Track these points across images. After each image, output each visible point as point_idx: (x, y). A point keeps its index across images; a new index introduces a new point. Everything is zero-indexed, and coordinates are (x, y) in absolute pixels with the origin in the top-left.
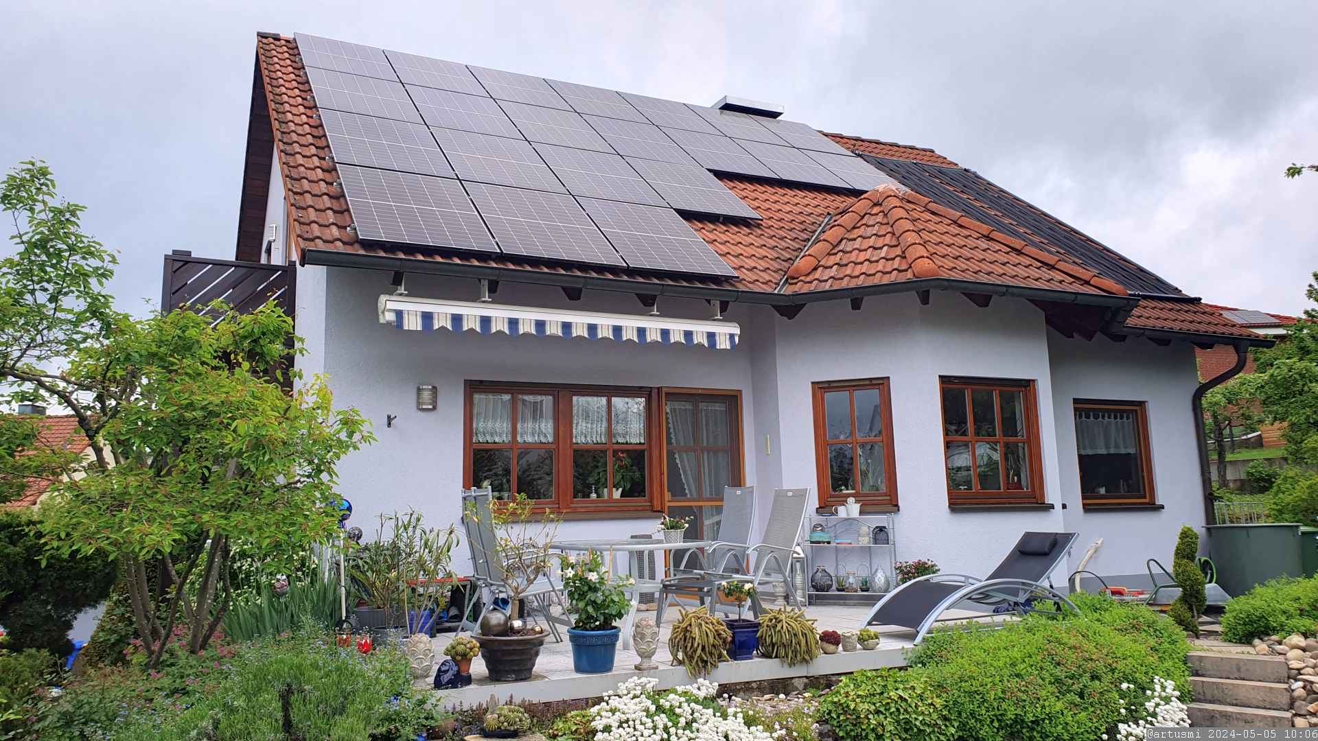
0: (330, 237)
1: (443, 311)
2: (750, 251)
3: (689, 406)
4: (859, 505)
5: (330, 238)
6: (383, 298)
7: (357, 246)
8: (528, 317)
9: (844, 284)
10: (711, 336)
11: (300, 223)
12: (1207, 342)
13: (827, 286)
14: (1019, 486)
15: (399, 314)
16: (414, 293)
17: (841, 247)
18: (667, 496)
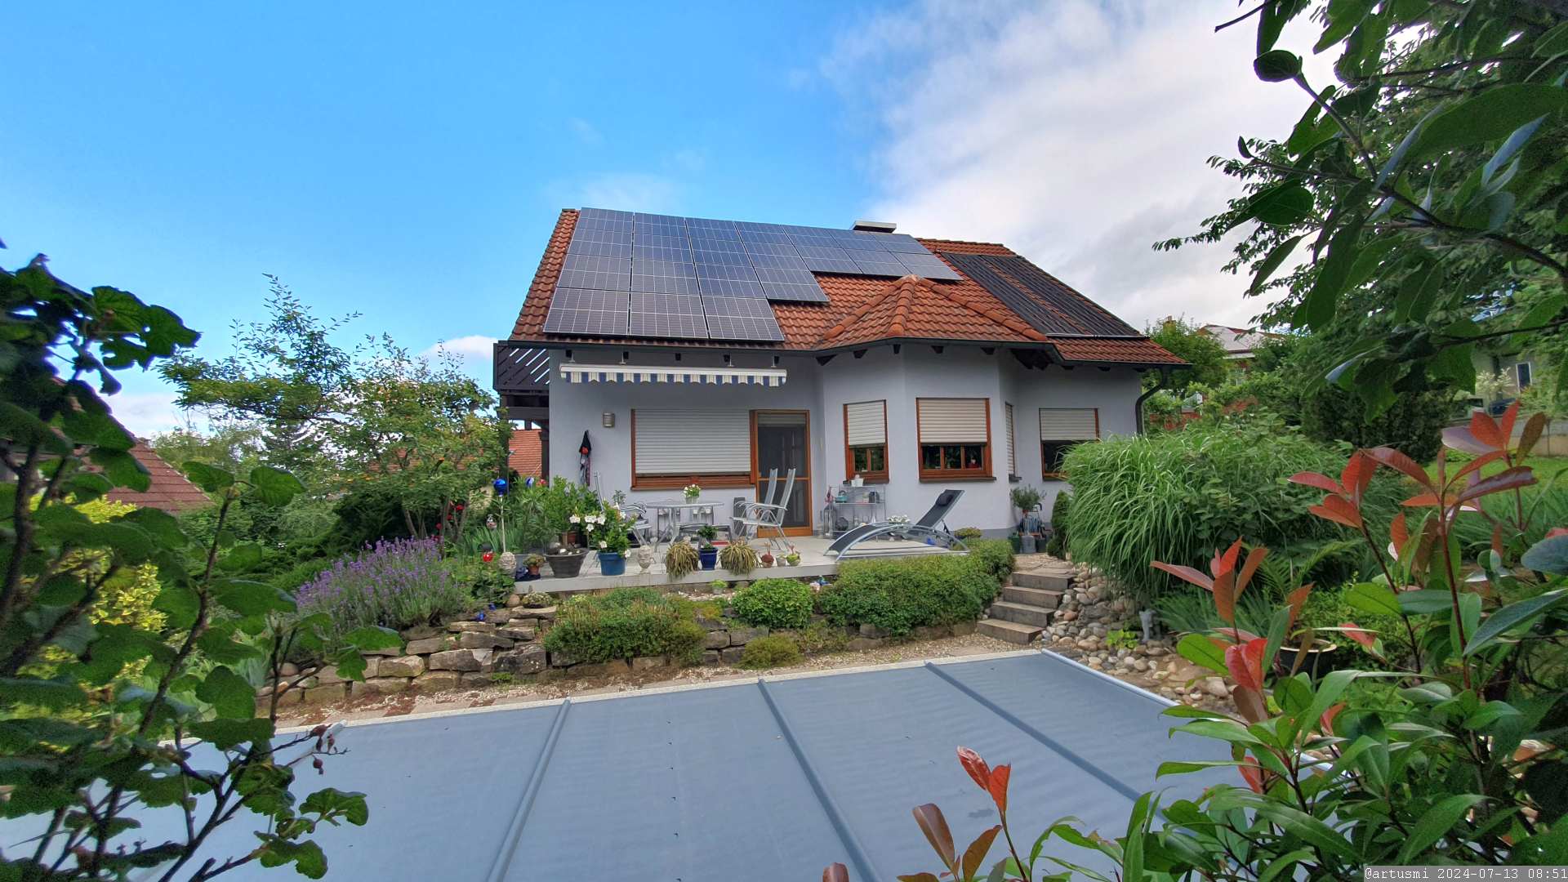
0: (531, 333)
1: (594, 371)
2: (811, 323)
4: (862, 480)
6: (561, 366)
8: (647, 372)
9: (850, 342)
10: (767, 379)
13: (840, 344)
14: (976, 466)
15: (568, 374)
16: (581, 361)
18: (758, 474)
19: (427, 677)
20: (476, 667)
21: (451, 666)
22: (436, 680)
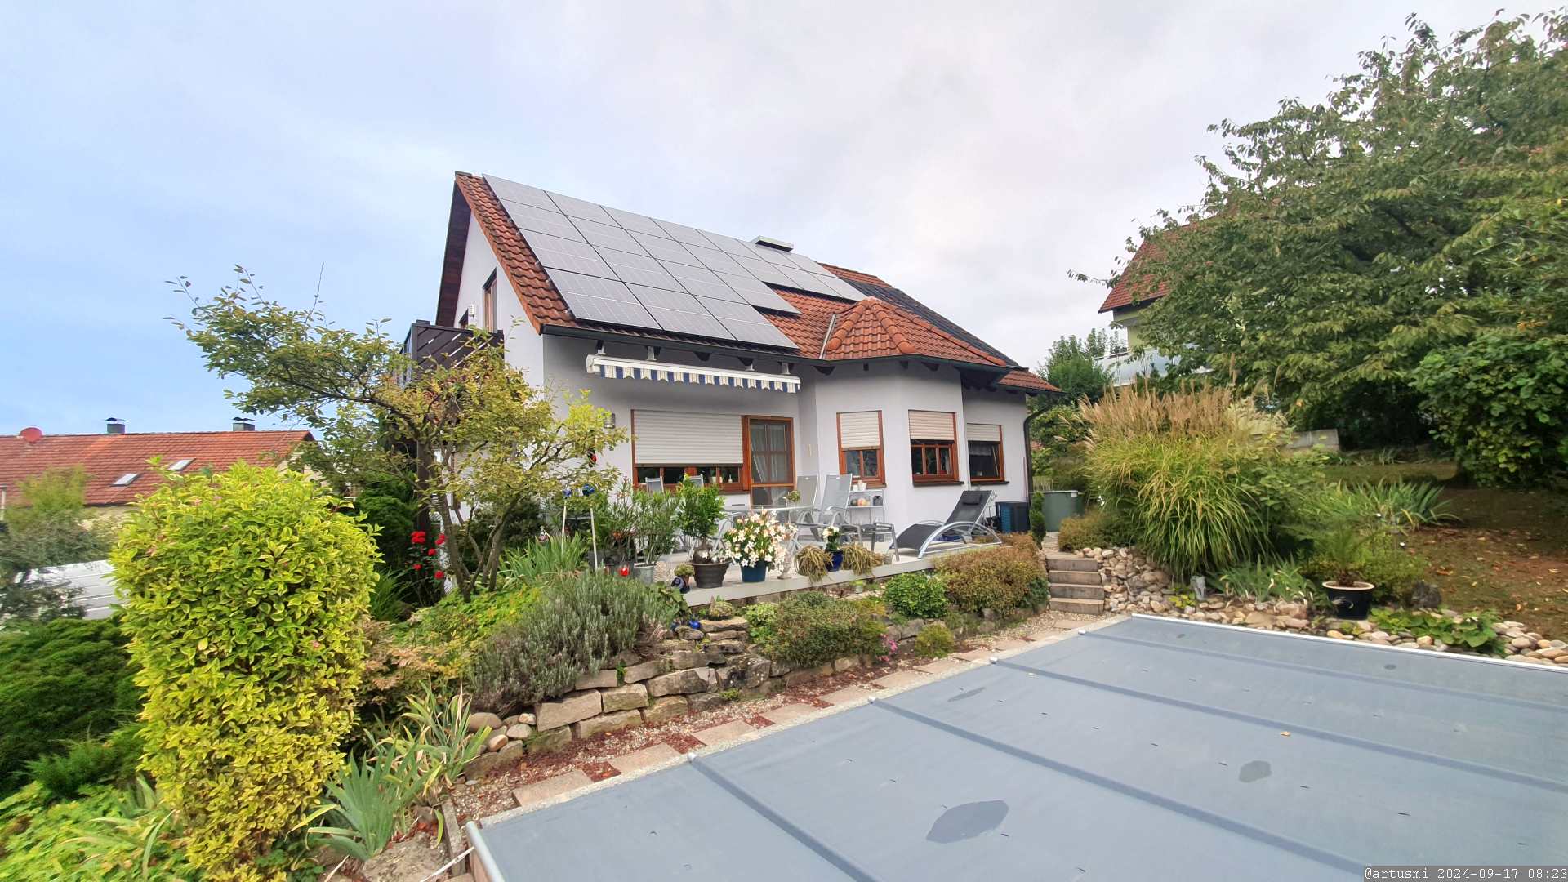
0: (555, 317)
1: (629, 366)
2: (799, 333)
3: (761, 427)
4: (866, 483)
5: (553, 316)
6: (590, 358)
7: (573, 323)
8: (679, 370)
9: (860, 355)
10: (785, 385)
11: (533, 306)
12: (1033, 393)
13: (850, 356)
14: (946, 472)
15: (602, 367)
16: (610, 354)
17: (853, 333)
18: (752, 481)
19: (659, 706)
20: (702, 687)
21: (678, 690)
22: (670, 708)
